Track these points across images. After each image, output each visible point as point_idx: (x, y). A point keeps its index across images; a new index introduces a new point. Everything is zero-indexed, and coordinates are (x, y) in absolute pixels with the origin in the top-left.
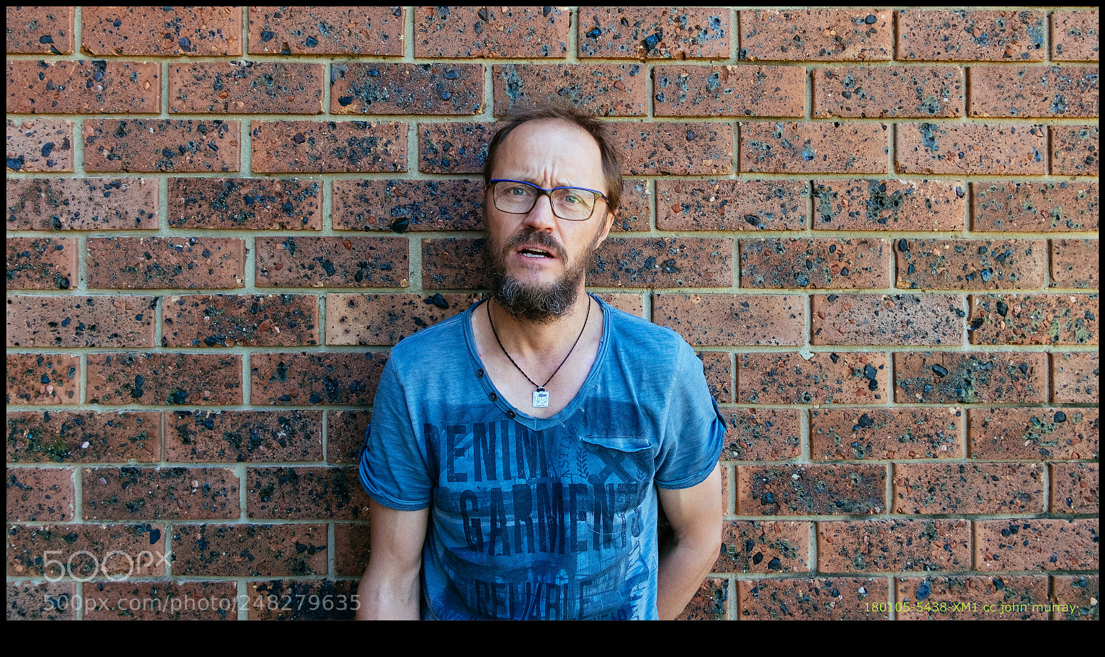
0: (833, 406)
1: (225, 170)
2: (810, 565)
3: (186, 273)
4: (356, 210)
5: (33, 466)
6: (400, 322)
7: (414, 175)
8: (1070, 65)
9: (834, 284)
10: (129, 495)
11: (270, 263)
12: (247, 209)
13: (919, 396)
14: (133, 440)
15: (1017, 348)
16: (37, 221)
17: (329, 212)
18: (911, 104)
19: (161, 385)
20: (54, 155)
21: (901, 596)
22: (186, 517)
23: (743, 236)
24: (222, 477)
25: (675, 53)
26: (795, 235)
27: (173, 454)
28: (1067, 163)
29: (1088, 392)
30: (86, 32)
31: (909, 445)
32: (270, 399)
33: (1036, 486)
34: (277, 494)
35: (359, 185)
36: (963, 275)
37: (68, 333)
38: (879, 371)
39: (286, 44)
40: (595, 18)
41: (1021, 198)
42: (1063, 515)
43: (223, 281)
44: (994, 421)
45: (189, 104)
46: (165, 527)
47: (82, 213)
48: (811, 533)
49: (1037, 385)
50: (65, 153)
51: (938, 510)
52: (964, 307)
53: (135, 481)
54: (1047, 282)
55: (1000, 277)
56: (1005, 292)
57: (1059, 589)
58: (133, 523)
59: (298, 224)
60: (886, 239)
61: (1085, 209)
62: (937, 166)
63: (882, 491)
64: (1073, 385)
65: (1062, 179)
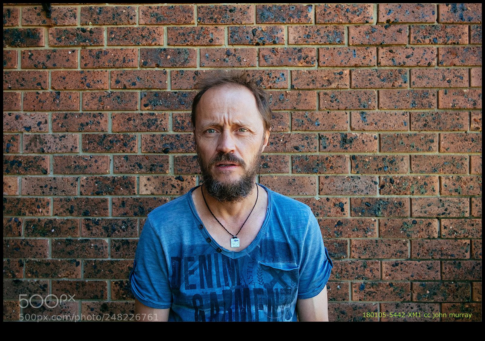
0: (328, 218)
1: (103, 131)
3: (89, 168)
4: (150, 145)
5: (34, 238)
6: (166, 186)
8: (418, 89)
9: (327, 172)
10: (68, 249)
11: (119, 165)
12: (111, 145)
13: (360, 214)
14: (70, 229)
15: (398, 196)
16: (36, 150)
17: (140, 146)
18: (357, 104)
19: (80, 209)
20: (41, 126)
21: (354, 289)
22: (89, 257)
23: (293, 154)
24: (102, 242)
25: (267, 86)
26: (313, 154)
27: (84, 234)
28: (417, 126)
29: (425, 212)
30: (53, 81)
31: (356, 232)
32: (119, 214)
33: (405, 248)
34: (122, 249)
35: (151, 136)
36: (377, 169)
37: (47, 190)
38: (345, 205)
39: (125, 85)
41: (399, 140)
42: (416, 259)
43: (102, 171)
44: (389, 223)
45: (90, 107)
46: (81, 261)
47: (52, 147)
49: (405, 210)
50: (45, 125)
51: (368, 257)
52: (378, 181)
53: (70, 244)
54: (409, 171)
55: (391, 169)
56: (393, 175)
57: (414, 287)
58: (70, 259)
59: (129, 151)
60: (347, 155)
61: (424, 143)
62: (366, 128)
63: (346, 249)
64: (419, 210)
65: (415, 132)
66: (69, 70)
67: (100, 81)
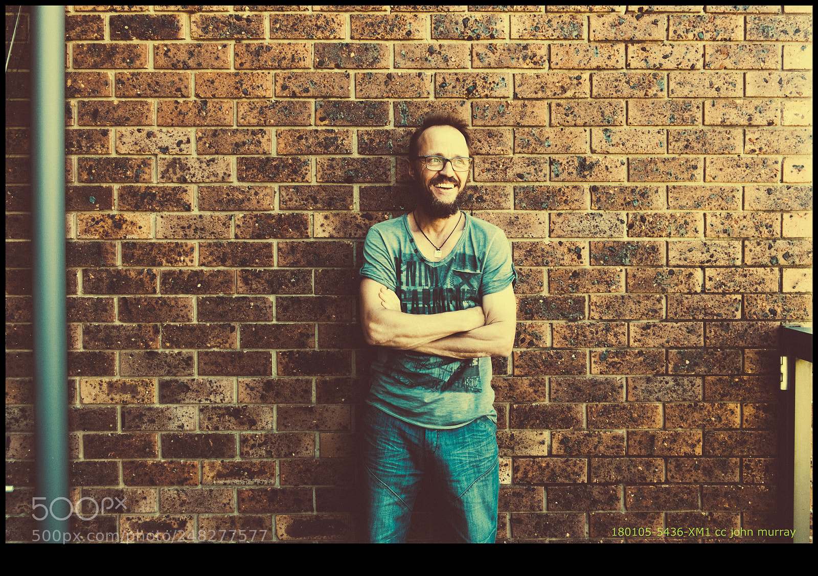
0: (560, 267)
1: (264, 153)
2: (549, 344)
3: (246, 203)
4: (328, 172)
5: (174, 296)
6: (350, 227)
7: (355, 155)
8: (678, 99)
9: (560, 208)
10: (220, 309)
11: (287, 198)
12: (275, 172)
13: (602, 262)
14: (222, 283)
15: (651, 239)
16: (175, 178)
17: (315, 173)
18: (598, 119)
19: (235, 257)
20: (182, 146)
21: (593, 359)
22: (247, 320)
23: (516, 185)
24: (264, 301)
25: (482, 95)
26: (541, 184)
27: (241, 290)
28: (676, 148)
29: (685, 260)
30: (197, 87)
31: (597, 286)
32: (287, 264)
33: (659, 306)
34: (291, 309)
35: (329, 160)
36: (624, 203)
37: (190, 232)
38: (582, 250)
39: (294, 92)
40: (443, 78)
41: (653, 165)
42: (672, 320)
43: (264, 207)
44: (639, 274)
45: (247, 121)
46: (237, 325)
47: (196, 174)
48: (549, 329)
49: (660, 256)
50: (187, 145)
51: (611, 317)
52: (625, 219)
53: (223, 303)
54: (666, 206)
55: (642, 204)
56: (645, 211)
57: (671, 356)
58: (222, 323)
59: (300, 179)
60: (586, 186)
61: (685, 170)
62: (611, 150)
63: (584, 308)
64: (678, 257)
65: (673, 156)
66: (218, 71)
67: (261, 86)
